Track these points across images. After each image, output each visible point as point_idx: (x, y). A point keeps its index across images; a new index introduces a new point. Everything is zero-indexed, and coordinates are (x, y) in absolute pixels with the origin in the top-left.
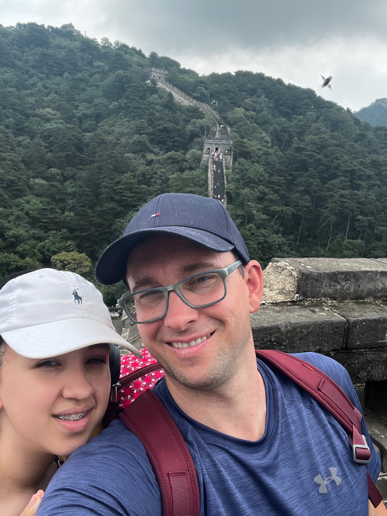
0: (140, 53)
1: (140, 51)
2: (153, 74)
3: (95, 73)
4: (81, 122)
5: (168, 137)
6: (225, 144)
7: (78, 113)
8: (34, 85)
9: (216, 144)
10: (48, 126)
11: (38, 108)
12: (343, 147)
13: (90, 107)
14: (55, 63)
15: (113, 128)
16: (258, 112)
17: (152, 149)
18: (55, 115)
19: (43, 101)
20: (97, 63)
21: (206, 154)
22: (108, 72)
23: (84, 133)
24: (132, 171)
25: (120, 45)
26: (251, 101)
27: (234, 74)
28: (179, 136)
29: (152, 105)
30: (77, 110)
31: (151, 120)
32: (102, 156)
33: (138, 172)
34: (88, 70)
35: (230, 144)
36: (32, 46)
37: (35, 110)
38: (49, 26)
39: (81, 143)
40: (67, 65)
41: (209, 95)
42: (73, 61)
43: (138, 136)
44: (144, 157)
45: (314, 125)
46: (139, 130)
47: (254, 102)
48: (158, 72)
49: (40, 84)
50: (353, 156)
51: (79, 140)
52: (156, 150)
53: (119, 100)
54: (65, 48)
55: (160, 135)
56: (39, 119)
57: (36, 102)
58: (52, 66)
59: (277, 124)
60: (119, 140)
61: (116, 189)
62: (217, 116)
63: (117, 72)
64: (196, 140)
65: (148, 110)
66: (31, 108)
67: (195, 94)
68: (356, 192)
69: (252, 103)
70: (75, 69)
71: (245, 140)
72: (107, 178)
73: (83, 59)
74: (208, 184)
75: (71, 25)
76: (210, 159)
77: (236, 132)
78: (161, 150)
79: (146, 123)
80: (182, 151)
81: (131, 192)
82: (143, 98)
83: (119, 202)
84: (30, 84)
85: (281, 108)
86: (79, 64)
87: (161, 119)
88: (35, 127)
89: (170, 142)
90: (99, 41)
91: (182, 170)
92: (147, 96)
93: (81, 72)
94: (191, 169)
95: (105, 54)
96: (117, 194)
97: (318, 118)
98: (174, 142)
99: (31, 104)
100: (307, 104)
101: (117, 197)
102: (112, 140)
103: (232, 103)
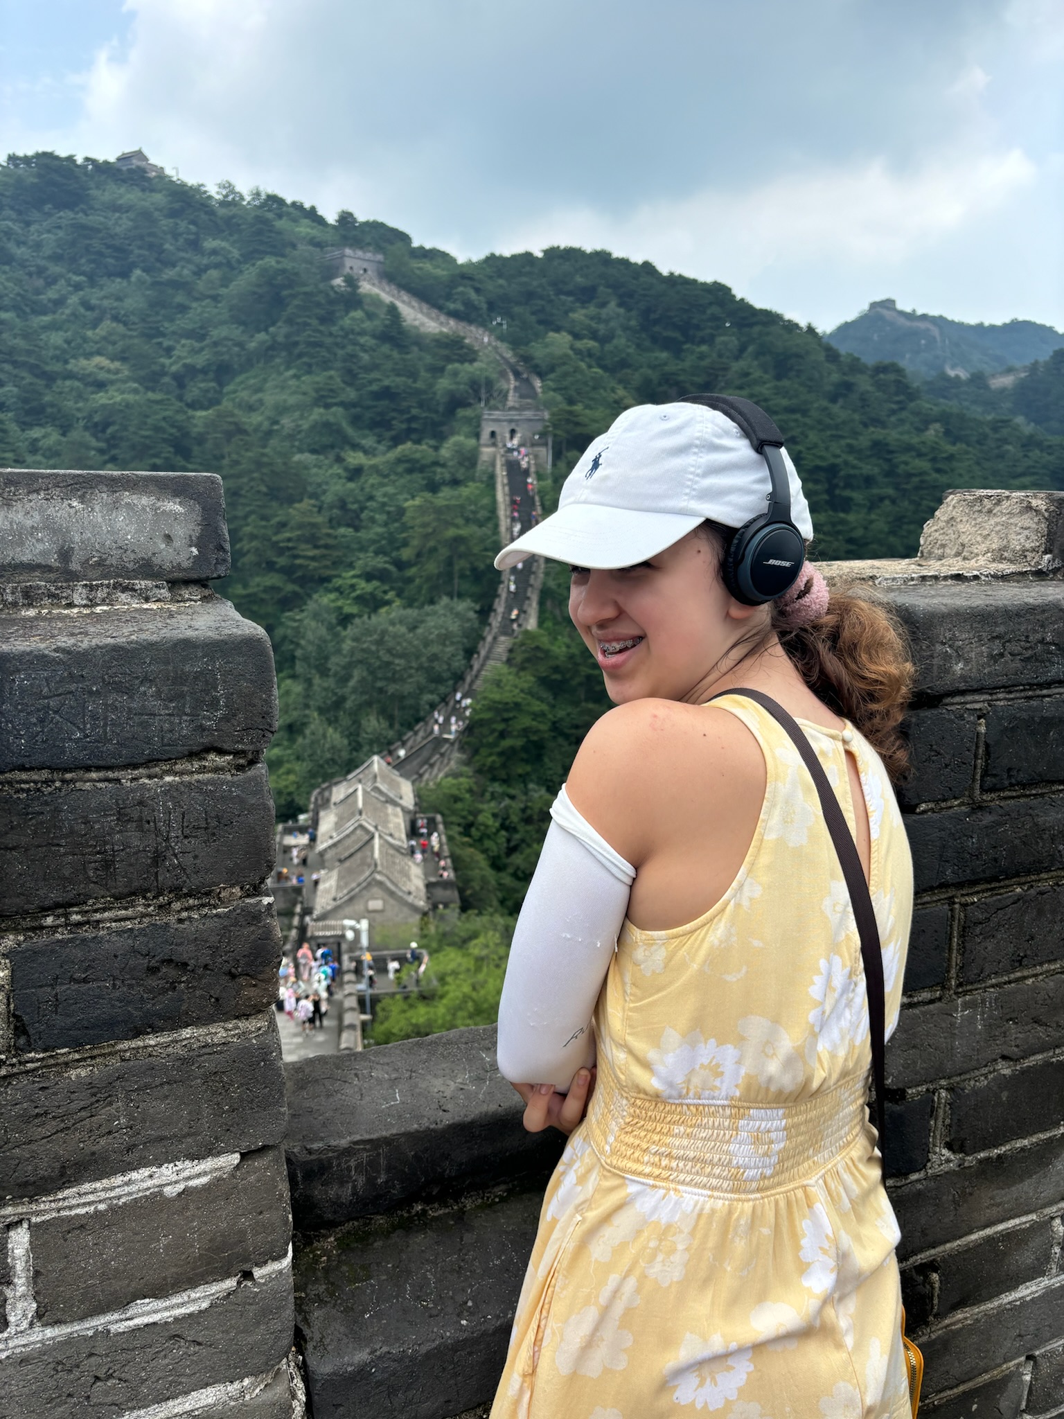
0: (312, 214)
1: (313, 209)
2: (348, 263)
3: (207, 268)
4: (181, 385)
5: (394, 410)
6: (530, 420)
7: (171, 365)
8: (59, 302)
9: (511, 421)
10: (101, 398)
11: (74, 357)
12: (805, 413)
13: (202, 349)
14: (108, 247)
15: (259, 395)
16: (604, 340)
17: (357, 440)
18: (117, 372)
19: (85, 340)
20: (210, 244)
21: (487, 446)
22: (239, 262)
23: (190, 412)
24: (314, 496)
25: (263, 197)
26: (586, 316)
27: (540, 255)
28: (421, 405)
29: (351, 336)
30: (170, 357)
31: (350, 371)
32: (237, 463)
33: (328, 498)
34: (189, 261)
35: (543, 420)
36: (47, 207)
37: (66, 362)
38: (87, 159)
39: (186, 435)
40: (137, 251)
41: (484, 306)
42: (151, 239)
43: (322, 410)
44: (339, 460)
45: (736, 366)
46: (323, 399)
47: (592, 318)
48: (359, 258)
49: (73, 300)
50: (829, 433)
51: (180, 428)
52: (368, 442)
53: (272, 329)
54: (129, 209)
55: (375, 407)
56: (77, 384)
57: (68, 342)
58: (100, 254)
59: (649, 367)
60: (276, 422)
61: (277, 542)
62: (509, 355)
63: (260, 262)
64: (461, 413)
65: (343, 347)
66: (56, 358)
67: (452, 306)
68: (842, 515)
69: (587, 321)
70: (158, 260)
71: (578, 408)
72: (253, 517)
73: (176, 236)
74: (497, 518)
75: (139, 154)
76: (498, 457)
77: (554, 390)
78: (379, 442)
79: (338, 380)
80: (432, 442)
81: (316, 547)
82: (327, 319)
83: (288, 571)
84: (50, 300)
85: (657, 329)
86: (167, 246)
87: (375, 367)
88: (70, 404)
89: (402, 422)
90: (213, 190)
91: (433, 487)
92: (338, 314)
93: (174, 266)
94: (455, 483)
95: (228, 221)
96: (281, 551)
97: (742, 349)
98: (410, 420)
99: (56, 348)
100: (714, 318)
101: (282, 561)
102: (260, 424)
103: (540, 322)
